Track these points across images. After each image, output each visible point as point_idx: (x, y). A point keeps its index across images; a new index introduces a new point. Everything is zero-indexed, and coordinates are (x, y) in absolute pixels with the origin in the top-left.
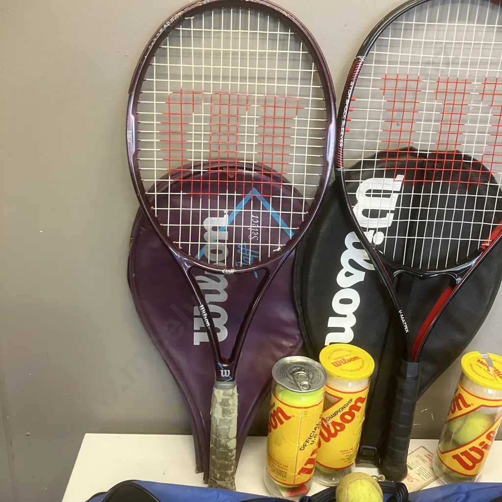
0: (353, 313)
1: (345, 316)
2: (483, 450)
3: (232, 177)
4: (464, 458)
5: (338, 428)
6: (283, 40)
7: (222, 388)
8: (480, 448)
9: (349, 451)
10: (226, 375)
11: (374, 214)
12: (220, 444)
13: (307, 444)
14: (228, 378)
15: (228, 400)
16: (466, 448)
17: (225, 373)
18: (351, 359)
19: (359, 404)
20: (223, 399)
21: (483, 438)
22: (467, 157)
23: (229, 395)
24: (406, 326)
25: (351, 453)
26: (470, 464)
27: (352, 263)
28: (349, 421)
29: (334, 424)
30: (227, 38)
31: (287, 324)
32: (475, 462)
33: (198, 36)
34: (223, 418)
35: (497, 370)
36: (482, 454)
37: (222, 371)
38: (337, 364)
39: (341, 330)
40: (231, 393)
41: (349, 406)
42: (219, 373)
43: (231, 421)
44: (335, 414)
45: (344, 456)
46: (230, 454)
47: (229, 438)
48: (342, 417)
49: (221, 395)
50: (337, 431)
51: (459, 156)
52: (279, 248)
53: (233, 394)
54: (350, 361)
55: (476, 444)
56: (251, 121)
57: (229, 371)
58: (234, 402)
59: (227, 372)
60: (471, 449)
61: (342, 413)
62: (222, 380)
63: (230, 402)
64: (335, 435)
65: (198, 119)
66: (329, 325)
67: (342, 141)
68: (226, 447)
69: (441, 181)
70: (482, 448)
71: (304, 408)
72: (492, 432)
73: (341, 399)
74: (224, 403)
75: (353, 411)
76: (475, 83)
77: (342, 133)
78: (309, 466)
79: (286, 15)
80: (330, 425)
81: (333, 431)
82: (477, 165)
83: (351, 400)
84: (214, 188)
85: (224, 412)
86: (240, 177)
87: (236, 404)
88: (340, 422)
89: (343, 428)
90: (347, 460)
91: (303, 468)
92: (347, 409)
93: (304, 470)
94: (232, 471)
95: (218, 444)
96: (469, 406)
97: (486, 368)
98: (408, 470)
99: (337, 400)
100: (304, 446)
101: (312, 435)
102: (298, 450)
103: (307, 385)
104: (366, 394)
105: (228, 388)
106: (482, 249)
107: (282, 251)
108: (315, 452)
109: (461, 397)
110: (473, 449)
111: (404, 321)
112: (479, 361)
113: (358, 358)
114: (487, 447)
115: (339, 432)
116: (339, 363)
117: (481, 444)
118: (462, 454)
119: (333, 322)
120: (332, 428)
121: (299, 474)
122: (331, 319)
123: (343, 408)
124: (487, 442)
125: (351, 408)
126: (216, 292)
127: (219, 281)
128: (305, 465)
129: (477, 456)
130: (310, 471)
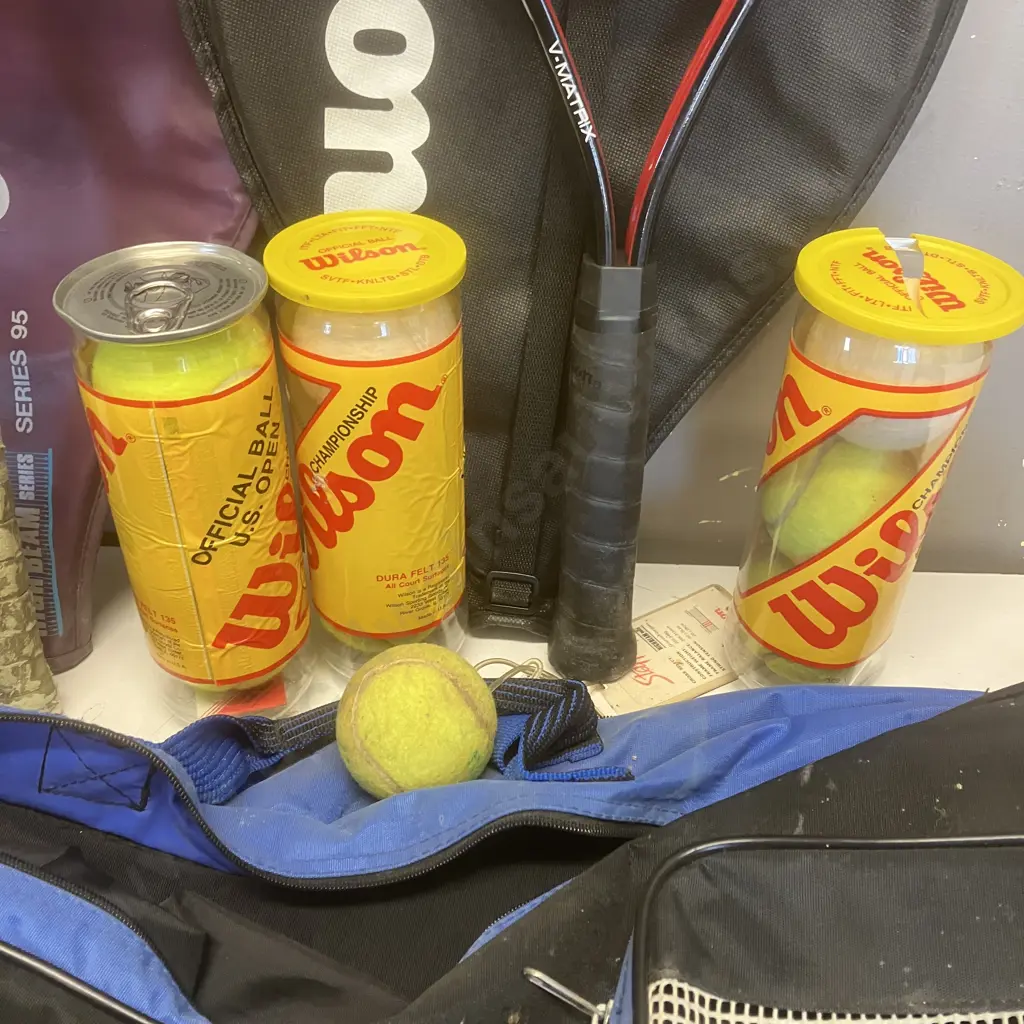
0: (416, 92)
1: (385, 105)
2: (873, 579)
4: (804, 607)
5: (352, 498)
8: (860, 571)
9: (410, 579)
13: (219, 542)
16: (812, 573)
18: (383, 251)
19: (407, 410)
21: (871, 538)
24: (582, 112)
25: (420, 586)
26: (827, 627)
29: (337, 483)
32: (845, 620)
36: (870, 597)
39: (378, 162)
41: (368, 417)
44: (331, 446)
45: (393, 596)
48: (354, 455)
50: (349, 509)
54: (376, 256)
55: (844, 558)
60: (827, 577)
61: (350, 440)
64: (346, 523)
66: (329, 144)
70: (868, 573)
71: (161, 405)
72: (906, 515)
73: (335, 388)
75: (388, 434)
78: (253, 622)
80: (325, 486)
81: (337, 508)
83: (371, 393)
88: (354, 475)
89: (366, 498)
90: (409, 608)
91: (227, 625)
92: (364, 428)
96: (817, 416)
97: (889, 274)
98: (643, 648)
99: (326, 391)
100: (206, 550)
101: (230, 512)
102: (184, 563)
103: (161, 320)
104: (443, 373)
108: (263, 575)
109: (790, 389)
110: (836, 575)
111: (571, 89)
112: (871, 255)
113: (413, 248)
114: (885, 569)
115: (356, 513)
116: (329, 261)
117: (864, 557)
118: (799, 593)
119: (340, 131)
120: (330, 496)
121: (219, 644)
122: (332, 115)
123: (349, 423)
124: (885, 550)
125: (380, 421)
128: (237, 615)
129: (852, 601)
130: (267, 639)
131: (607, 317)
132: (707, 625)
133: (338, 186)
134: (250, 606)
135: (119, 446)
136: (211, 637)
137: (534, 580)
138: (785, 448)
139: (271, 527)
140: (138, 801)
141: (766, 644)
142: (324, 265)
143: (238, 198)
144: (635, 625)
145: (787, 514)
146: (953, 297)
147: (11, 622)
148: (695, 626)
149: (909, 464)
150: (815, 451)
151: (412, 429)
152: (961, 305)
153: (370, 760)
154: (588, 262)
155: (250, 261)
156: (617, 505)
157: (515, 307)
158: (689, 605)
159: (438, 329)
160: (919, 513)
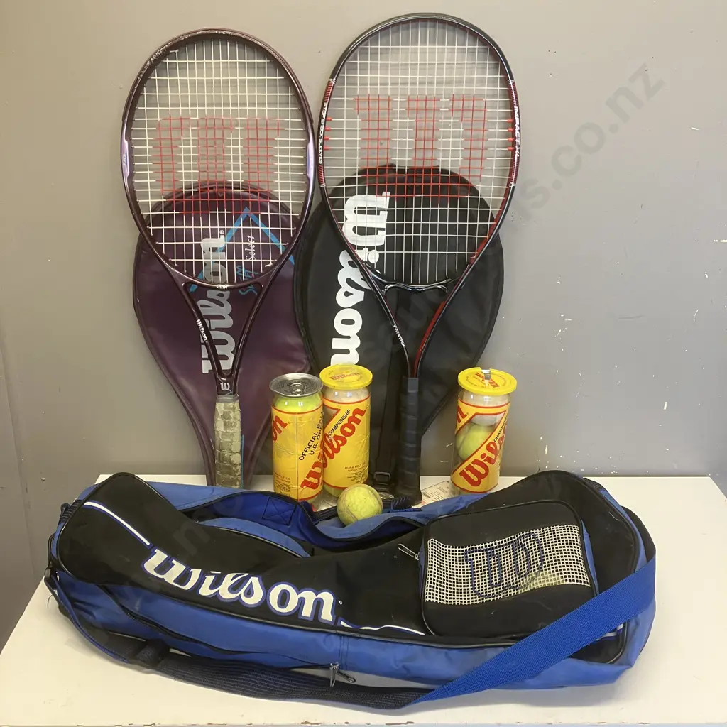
0: (357, 334)
1: (349, 337)
2: (486, 463)
3: (221, 195)
4: (469, 473)
6: (261, 67)
7: (223, 401)
8: (482, 460)
9: (355, 469)
10: (226, 389)
11: (361, 231)
12: (223, 458)
13: (307, 453)
14: (228, 391)
15: (228, 413)
17: (225, 387)
18: (351, 374)
19: (358, 416)
20: (224, 413)
22: (445, 171)
23: (231, 409)
24: (402, 340)
25: (358, 471)
26: (476, 479)
27: (350, 282)
28: (350, 435)
29: (336, 438)
30: (209, 69)
31: (292, 348)
32: (480, 476)
33: (183, 66)
34: (225, 431)
35: (493, 381)
37: (222, 384)
38: (334, 378)
39: (347, 352)
40: (232, 407)
41: (347, 418)
42: (219, 387)
43: (233, 434)
44: (336, 427)
45: (349, 474)
46: (234, 469)
47: (232, 452)
48: (342, 430)
49: (222, 409)
50: (339, 445)
51: (436, 170)
52: (271, 264)
53: (234, 408)
54: (349, 376)
55: (477, 456)
56: (236, 143)
57: (228, 384)
58: (236, 415)
59: (227, 386)
61: (341, 425)
62: (223, 393)
63: (232, 415)
64: (338, 450)
65: (187, 142)
66: (334, 347)
67: (321, 158)
68: (230, 461)
69: (422, 196)
71: (299, 413)
73: (338, 410)
74: (225, 416)
75: (352, 423)
76: (443, 100)
77: (321, 151)
78: (312, 480)
79: (260, 44)
80: (332, 439)
81: (336, 446)
82: (455, 178)
83: (349, 411)
84: (205, 207)
85: (226, 425)
86: (229, 195)
87: (239, 417)
88: (342, 435)
89: (345, 442)
90: (353, 478)
91: (305, 480)
92: (346, 421)
93: (306, 483)
95: (222, 459)
96: (466, 416)
97: (481, 379)
98: (423, 497)
100: (303, 455)
101: (310, 444)
102: (297, 458)
103: (300, 392)
104: (365, 406)
105: (229, 401)
106: (469, 262)
107: (272, 267)
108: (316, 465)
109: (459, 409)
110: (476, 462)
111: (399, 335)
112: (477, 374)
113: (358, 374)
114: (489, 460)
115: (341, 447)
117: (483, 456)
118: (467, 468)
119: (336, 344)
120: (334, 443)
121: (302, 486)
122: (334, 339)
123: (342, 420)
124: (489, 454)
125: (350, 419)
126: (221, 317)
127: (222, 305)
128: (308, 477)
129: (482, 471)
130: (314, 486)
131: (409, 391)
132: (444, 492)
133: (335, 359)
134: (311, 474)
135: (284, 425)
136: (300, 484)
137: (389, 474)
138: (459, 426)
139: (318, 451)
140: (288, 522)
141: (459, 488)
142: (336, 378)
143: (305, 361)
145: (461, 445)
146: (497, 384)
147: (238, 483)
148: (439, 491)
149: (493, 428)
150: (467, 425)
151: (358, 421)
152: (498, 386)
153: (350, 512)
154: (404, 377)
155: (316, 378)
156: (414, 446)
157: (383, 390)
158: (437, 486)
159: (364, 395)
160: (496, 442)
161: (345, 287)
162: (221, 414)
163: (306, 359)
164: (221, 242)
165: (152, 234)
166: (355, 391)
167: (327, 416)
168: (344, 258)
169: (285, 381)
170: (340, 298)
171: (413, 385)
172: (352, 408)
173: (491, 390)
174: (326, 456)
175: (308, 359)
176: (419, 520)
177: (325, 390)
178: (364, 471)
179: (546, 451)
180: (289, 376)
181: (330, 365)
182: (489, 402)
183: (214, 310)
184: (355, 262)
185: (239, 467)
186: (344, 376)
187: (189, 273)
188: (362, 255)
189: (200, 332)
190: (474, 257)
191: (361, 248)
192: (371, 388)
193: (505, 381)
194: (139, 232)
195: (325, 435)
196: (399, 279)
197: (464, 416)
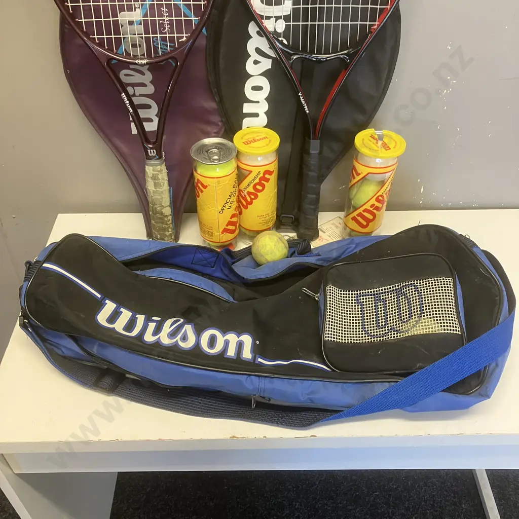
0: (265, 99)
1: (258, 102)
2: (375, 211)
4: (359, 219)
5: (253, 197)
7: (151, 165)
8: (371, 209)
9: (265, 216)
10: (153, 155)
12: (156, 211)
13: (225, 208)
14: (155, 156)
15: (158, 175)
16: (361, 210)
17: (152, 153)
18: (260, 139)
19: (267, 176)
20: (153, 174)
21: (373, 201)
23: (159, 171)
24: (306, 107)
25: (268, 218)
26: (365, 223)
27: (259, 51)
28: (260, 191)
29: (249, 193)
31: (208, 112)
32: (369, 221)
34: (155, 190)
35: (385, 143)
36: (374, 215)
37: (149, 151)
38: (246, 143)
39: (256, 115)
40: (159, 170)
41: (258, 178)
42: (147, 153)
43: (162, 192)
44: (249, 185)
45: (260, 221)
46: (166, 219)
47: (163, 206)
48: (254, 187)
49: (152, 172)
50: (252, 199)
52: (185, 38)
53: (161, 171)
54: (259, 140)
55: (367, 206)
57: (154, 150)
58: (163, 176)
59: (154, 152)
60: (364, 211)
61: (253, 183)
62: (150, 158)
63: (160, 177)
64: (251, 203)
66: (245, 111)
68: (162, 213)
70: (373, 209)
71: (217, 178)
72: (381, 196)
73: (251, 172)
74: (154, 178)
75: (263, 182)
78: (231, 227)
80: (246, 194)
81: (249, 200)
83: (259, 172)
85: (156, 185)
87: (166, 178)
88: (254, 192)
89: (256, 197)
90: (264, 224)
91: (225, 228)
92: (257, 181)
93: (225, 230)
94: (170, 233)
95: (155, 212)
96: (360, 174)
97: (375, 141)
98: (321, 233)
99: (248, 173)
100: (223, 210)
101: (228, 201)
102: (217, 213)
103: (217, 159)
104: (273, 167)
105: (157, 165)
106: (370, 32)
107: (187, 41)
108: (233, 216)
109: (354, 168)
110: (366, 210)
111: (303, 102)
112: (372, 136)
113: (267, 138)
114: (377, 209)
115: (254, 201)
116: (249, 142)
117: (372, 206)
118: (358, 215)
119: (247, 108)
120: (247, 197)
121: (222, 233)
122: (245, 105)
123: (254, 180)
124: (377, 204)
125: (261, 179)
126: (143, 85)
127: (143, 74)
128: (227, 226)
129: (370, 217)
130: (232, 232)
131: (312, 152)
132: (337, 227)
133: (246, 122)
134: (230, 223)
135: (205, 187)
136: (221, 231)
137: (293, 216)
138: (354, 181)
139: (235, 205)
140: (213, 266)
141: (350, 229)
142: (248, 144)
143: (220, 124)
144: (319, 228)
145: (355, 197)
146: (389, 147)
147: (170, 230)
148: (333, 227)
149: (382, 183)
150: (361, 181)
151: (267, 180)
152: (390, 149)
153: (262, 256)
154: (307, 139)
155: (231, 143)
156: (314, 196)
158: (332, 222)
159: (273, 158)
160: (384, 195)
161: (254, 56)
162: (151, 176)
163: (221, 122)
164: (137, 15)
165: (71, 12)
166: (265, 156)
167: (241, 175)
168: (252, 29)
169: (205, 146)
170: (250, 67)
171: (314, 147)
172: (262, 170)
173: (384, 153)
174: (242, 207)
175: (222, 121)
176: (319, 263)
177: (238, 154)
178: (273, 217)
179: (422, 190)
180: (208, 141)
181: (241, 129)
182: (381, 163)
183: (137, 78)
184: (262, 32)
185: (170, 218)
186: (255, 141)
187: (110, 50)
188: (269, 25)
189: (125, 104)
190: (375, 27)
191: (268, 18)
192: (279, 151)
193: (396, 142)
194: (59, 11)
195: (240, 191)
196: (304, 50)
197: (358, 174)
